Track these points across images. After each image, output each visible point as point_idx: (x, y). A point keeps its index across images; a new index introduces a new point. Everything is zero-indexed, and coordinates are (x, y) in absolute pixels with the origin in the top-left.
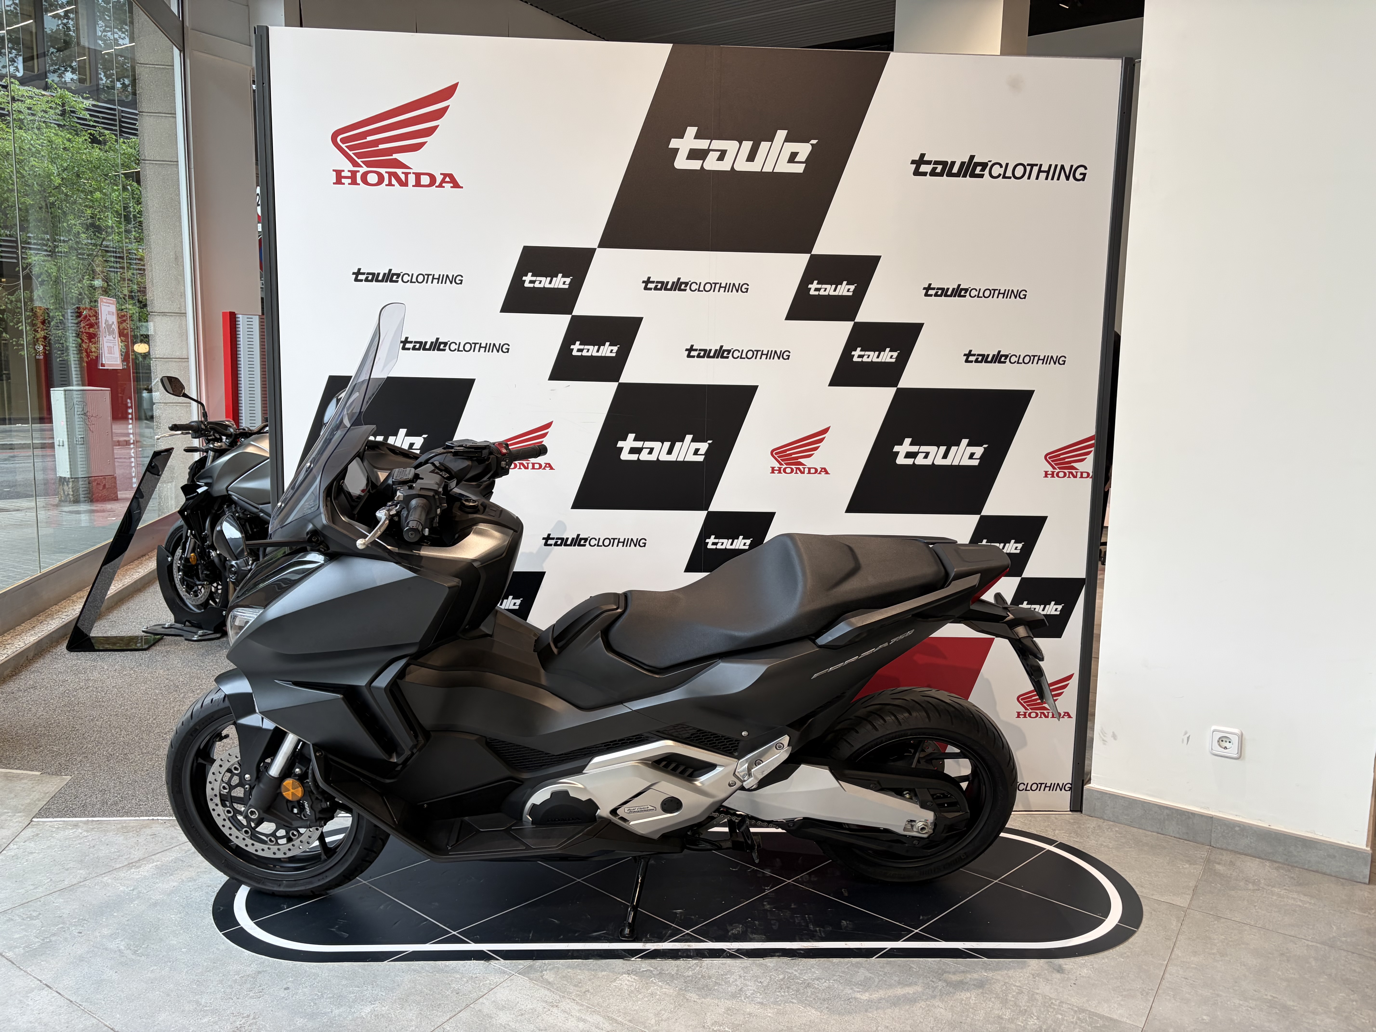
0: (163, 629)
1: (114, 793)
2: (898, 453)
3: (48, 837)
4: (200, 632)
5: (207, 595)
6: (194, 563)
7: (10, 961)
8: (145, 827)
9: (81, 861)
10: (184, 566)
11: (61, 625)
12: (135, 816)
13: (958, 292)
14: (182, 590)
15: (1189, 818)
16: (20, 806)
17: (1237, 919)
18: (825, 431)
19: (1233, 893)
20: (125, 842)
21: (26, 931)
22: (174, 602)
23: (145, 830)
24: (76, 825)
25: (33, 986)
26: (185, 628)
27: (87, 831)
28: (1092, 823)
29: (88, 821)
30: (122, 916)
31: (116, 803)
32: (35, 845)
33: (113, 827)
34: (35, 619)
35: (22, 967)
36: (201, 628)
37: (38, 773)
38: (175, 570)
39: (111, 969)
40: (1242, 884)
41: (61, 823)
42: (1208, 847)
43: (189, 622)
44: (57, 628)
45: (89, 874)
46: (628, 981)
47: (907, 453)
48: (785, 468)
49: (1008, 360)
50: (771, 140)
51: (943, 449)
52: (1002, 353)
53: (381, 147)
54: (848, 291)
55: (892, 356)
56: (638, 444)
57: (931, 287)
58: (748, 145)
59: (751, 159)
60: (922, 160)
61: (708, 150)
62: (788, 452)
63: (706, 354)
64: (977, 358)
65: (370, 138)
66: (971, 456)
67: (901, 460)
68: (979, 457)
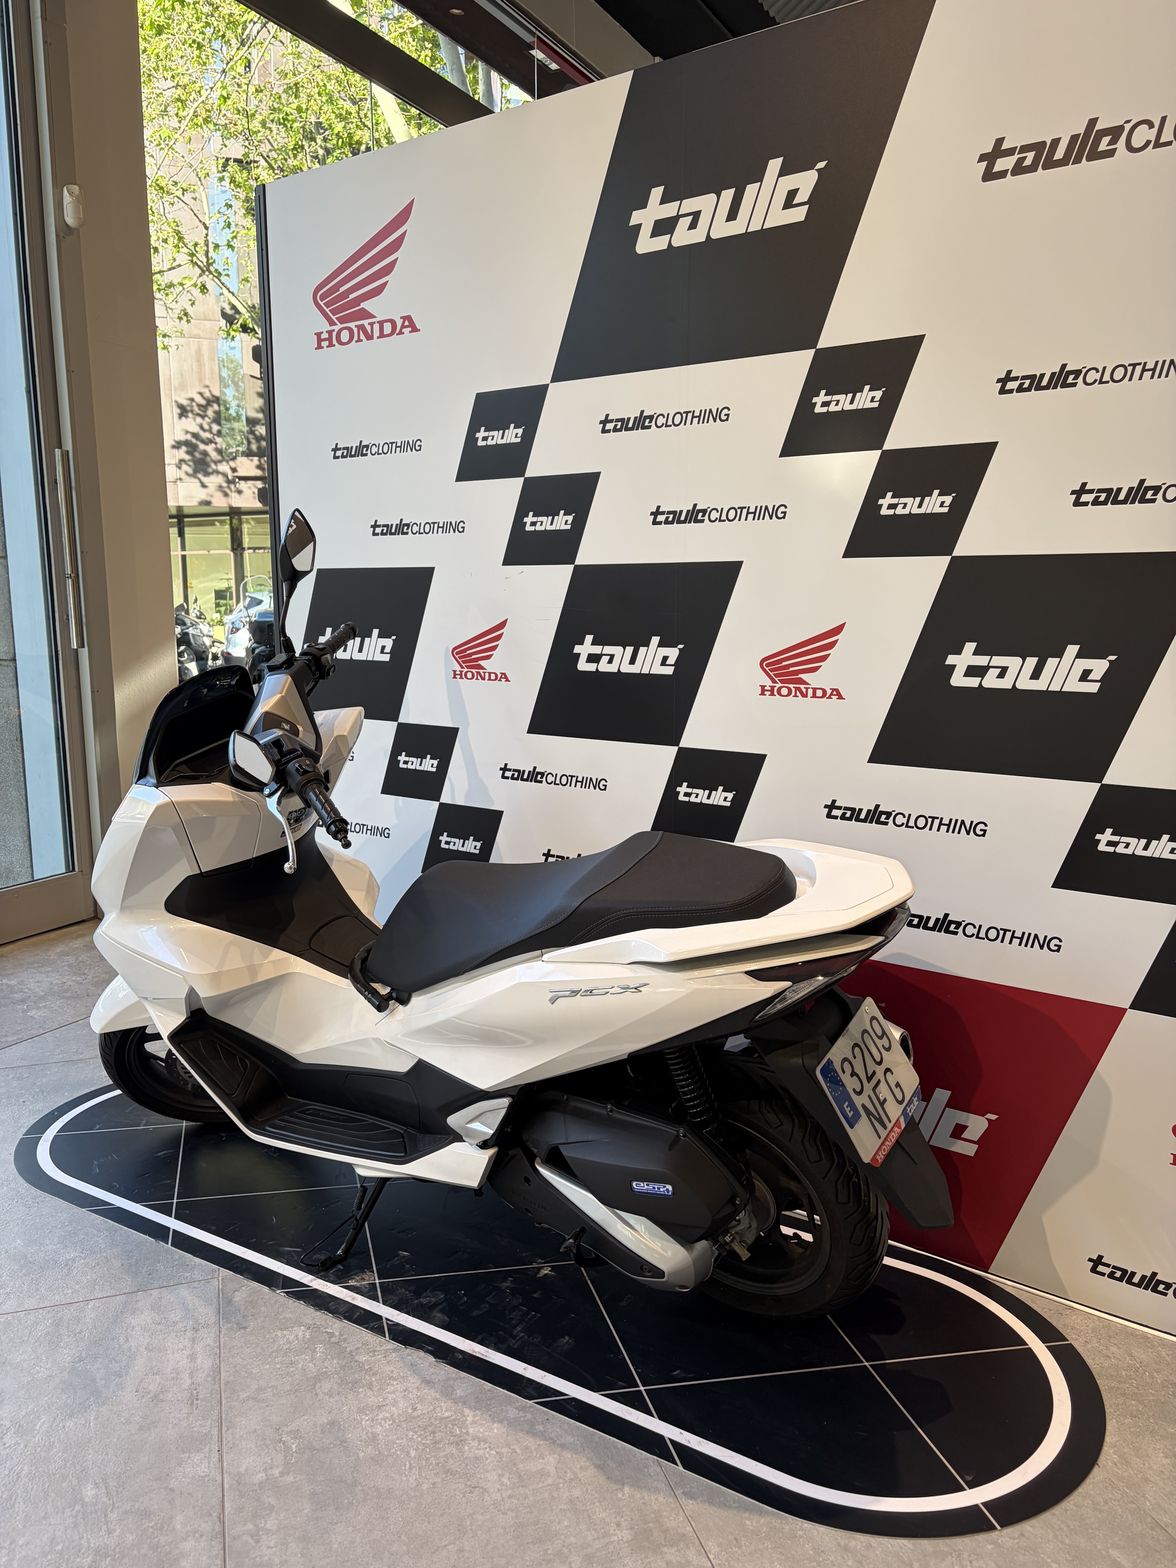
2: (953, 667)
13: (1062, 379)
18: (839, 629)
46: (296, 1336)
47: (969, 667)
48: (780, 688)
49: (1160, 496)
50: (759, 178)
51: (1032, 662)
52: (1146, 484)
53: (352, 296)
54: (872, 400)
55: (943, 503)
56: (597, 649)
57: (1012, 376)
58: (728, 195)
59: (732, 215)
60: (998, 151)
61: (678, 217)
62: (784, 664)
63: (675, 518)
64: (1097, 498)
65: (342, 289)
66: (1085, 676)
67: (958, 680)
68: (1099, 678)
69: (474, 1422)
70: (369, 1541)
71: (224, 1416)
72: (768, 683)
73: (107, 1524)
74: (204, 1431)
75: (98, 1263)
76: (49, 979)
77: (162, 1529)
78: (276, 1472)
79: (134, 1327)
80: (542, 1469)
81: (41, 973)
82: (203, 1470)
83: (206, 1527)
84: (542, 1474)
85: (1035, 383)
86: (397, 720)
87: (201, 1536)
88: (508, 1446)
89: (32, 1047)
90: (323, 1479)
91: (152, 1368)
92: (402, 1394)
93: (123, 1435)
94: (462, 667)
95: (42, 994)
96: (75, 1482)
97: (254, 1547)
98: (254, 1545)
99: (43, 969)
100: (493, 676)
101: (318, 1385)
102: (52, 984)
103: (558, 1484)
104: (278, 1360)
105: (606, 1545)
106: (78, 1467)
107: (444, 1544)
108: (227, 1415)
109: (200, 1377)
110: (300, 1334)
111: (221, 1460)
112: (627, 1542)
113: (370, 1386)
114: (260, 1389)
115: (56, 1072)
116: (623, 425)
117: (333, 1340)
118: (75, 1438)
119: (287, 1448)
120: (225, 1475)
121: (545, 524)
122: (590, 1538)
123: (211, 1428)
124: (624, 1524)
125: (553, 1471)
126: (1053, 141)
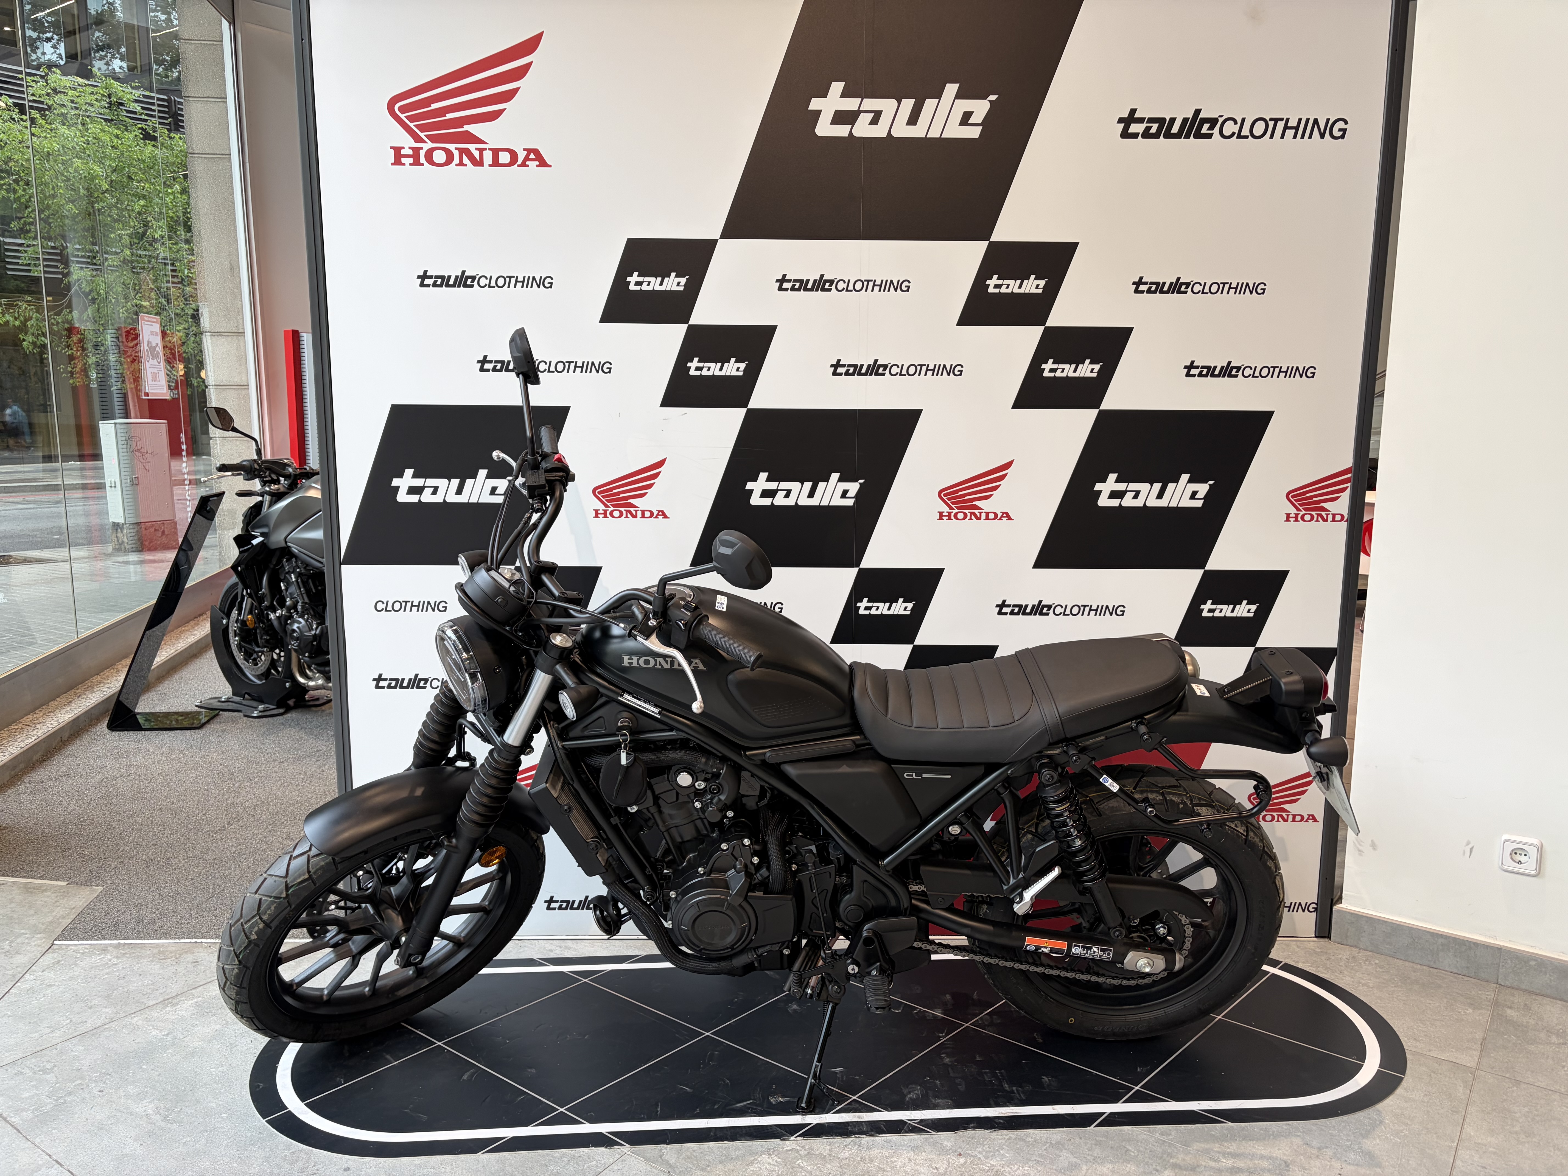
0: (219, 704)
1: (152, 908)
2: (1100, 492)
3: (70, 966)
4: (261, 707)
5: (268, 663)
6: (251, 627)
7: (15, 1128)
8: (186, 952)
9: (108, 996)
10: (240, 629)
11: (102, 699)
12: (175, 938)
13: (1178, 287)
14: (240, 657)
15: (1470, 948)
16: (40, 925)
17: (1543, 1085)
18: (1008, 465)
19: (1532, 1048)
20: (161, 972)
21: (37, 1088)
22: (231, 672)
23: (185, 956)
24: (105, 950)
25: (41, 1162)
26: (244, 702)
27: (118, 958)
28: (1345, 953)
29: (119, 944)
30: (152, 1070)
31: (153, 922)
32: (55, 975)
33: (149, 952)
34: (72, 692)
35: (28, 1137)
36: (262, 702)
37: (64, 883)
38: (231, 635)
39: (135, 1140)
40: (1543, 1035)
41: (87, 946)
42: (1495, 985)
43: (249, 694)
44: (96, 703)
45: (117, 1013)
47: (1112, 492)
48: (956, 514)
49: (1240, 373)
50: (938, 96)
51: (1157, 486)
52: (1232, 365)
53: (451, 116)
54: (1037, 287)
55: (1092, 370)
56: (772, 485)
57: (1143, 281)
58: (909, 103)
59: (913, 120)
60: (1130, 118)
61: (859, 112)
62: (960, 493)
63: (856, 370)
64: (1201, 372)
65: (435, 106)
66: (1193, 496)
67: (1104, 502)
68: (1202, 497)
72: (945, 510)
94: (605, 509)
100: (647, 514)
110: (771, 1161)
116: (803, 286)
117: (802, 1153)
121: (712, 369)
126: (1170, 118)
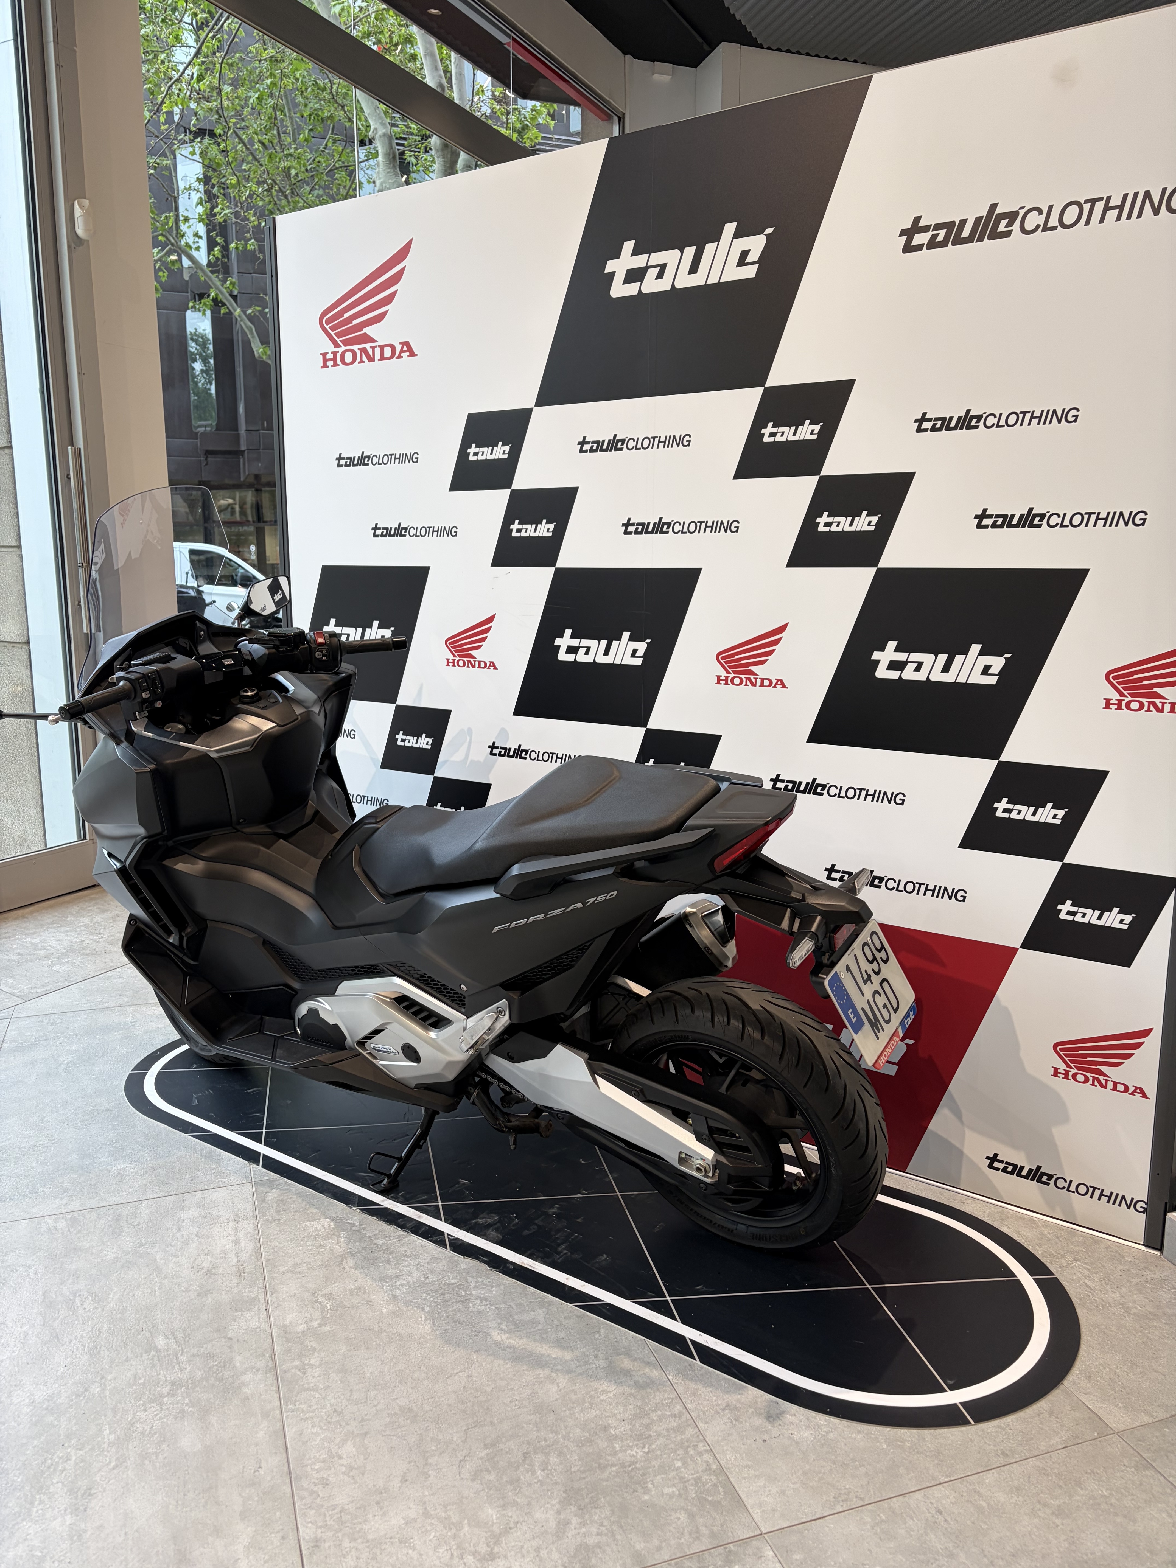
2: (878, 662)
13: (967, 422)
18: (782, 629)
30: (99, 1039)
39: (38, 1075)
46: (323, 1226)
47: (891, 662)
48: (733, 679)
49: (1045, 522)
50: (717, 239)
51: (943, 658)
52: (1034, 512)
53: (355, 322)
54: (812, 433)
55: (870, 522)
56: (575, 642)
57: (926, 417)
58: (690, 251)
59: (694, 269)
60: (916, 228)
61: (647, 268)
62: (737, 657)
63: (644, 529)
64: (996, 522)
65: (346, 315)
66: (986, 670)
67: (882, 673)
68: (997, 673)
69: (476, 1287)
70: (396, 1371)
71: (267, 1284)
72: (723, 674)
73: (179, 1363)
74: (252, 1296)
75: (146, 1172)
76: (69, 938)
77: (224, 1366)
78: (315, 1324)
79: (183, 1220)
80: (534, 1319)
81: (61, 932)
82: (254, 1323)
83: (261, 1364)
84: (534, 1322)
85: (945, 424)
86: (395, 702)
87: (257, 1371)
88: (505, 1303)
89: (61, 997)
90: (354, 1328)
91: (203, 1250)
92: (415, 1267)
93: (184, 1300)
94: (454, 656)
95: (64, 951)
96: (148, 1335)
97: (302, 1378)
98: (302, 1375)
99: (62, 929)
100: (482, 665)
101: (345, 1261)
102: (71, 942)
103: (547, 1329)
104: (310, 1243)
105: (586, 1371)
106: (149, 1324)
107: (455, 1372)
108: (270, 1283)
109: (244, 1256)
110: (326, 1225)
111: (268, 1316)
112: (603, 1368)
113: (388, 1262)
114: (296, 1265)
115: (86, 1018)
116: (599, 447)
117: (354, 1228)
118: (144, 1303)
119: (323, 1308)
120: (273, 1327)
121: (529, 531)
122: (573, 1366)
123: (258, 1293)
124: (601, 1356)
125: (542, 1320)
126: (961, 221)
